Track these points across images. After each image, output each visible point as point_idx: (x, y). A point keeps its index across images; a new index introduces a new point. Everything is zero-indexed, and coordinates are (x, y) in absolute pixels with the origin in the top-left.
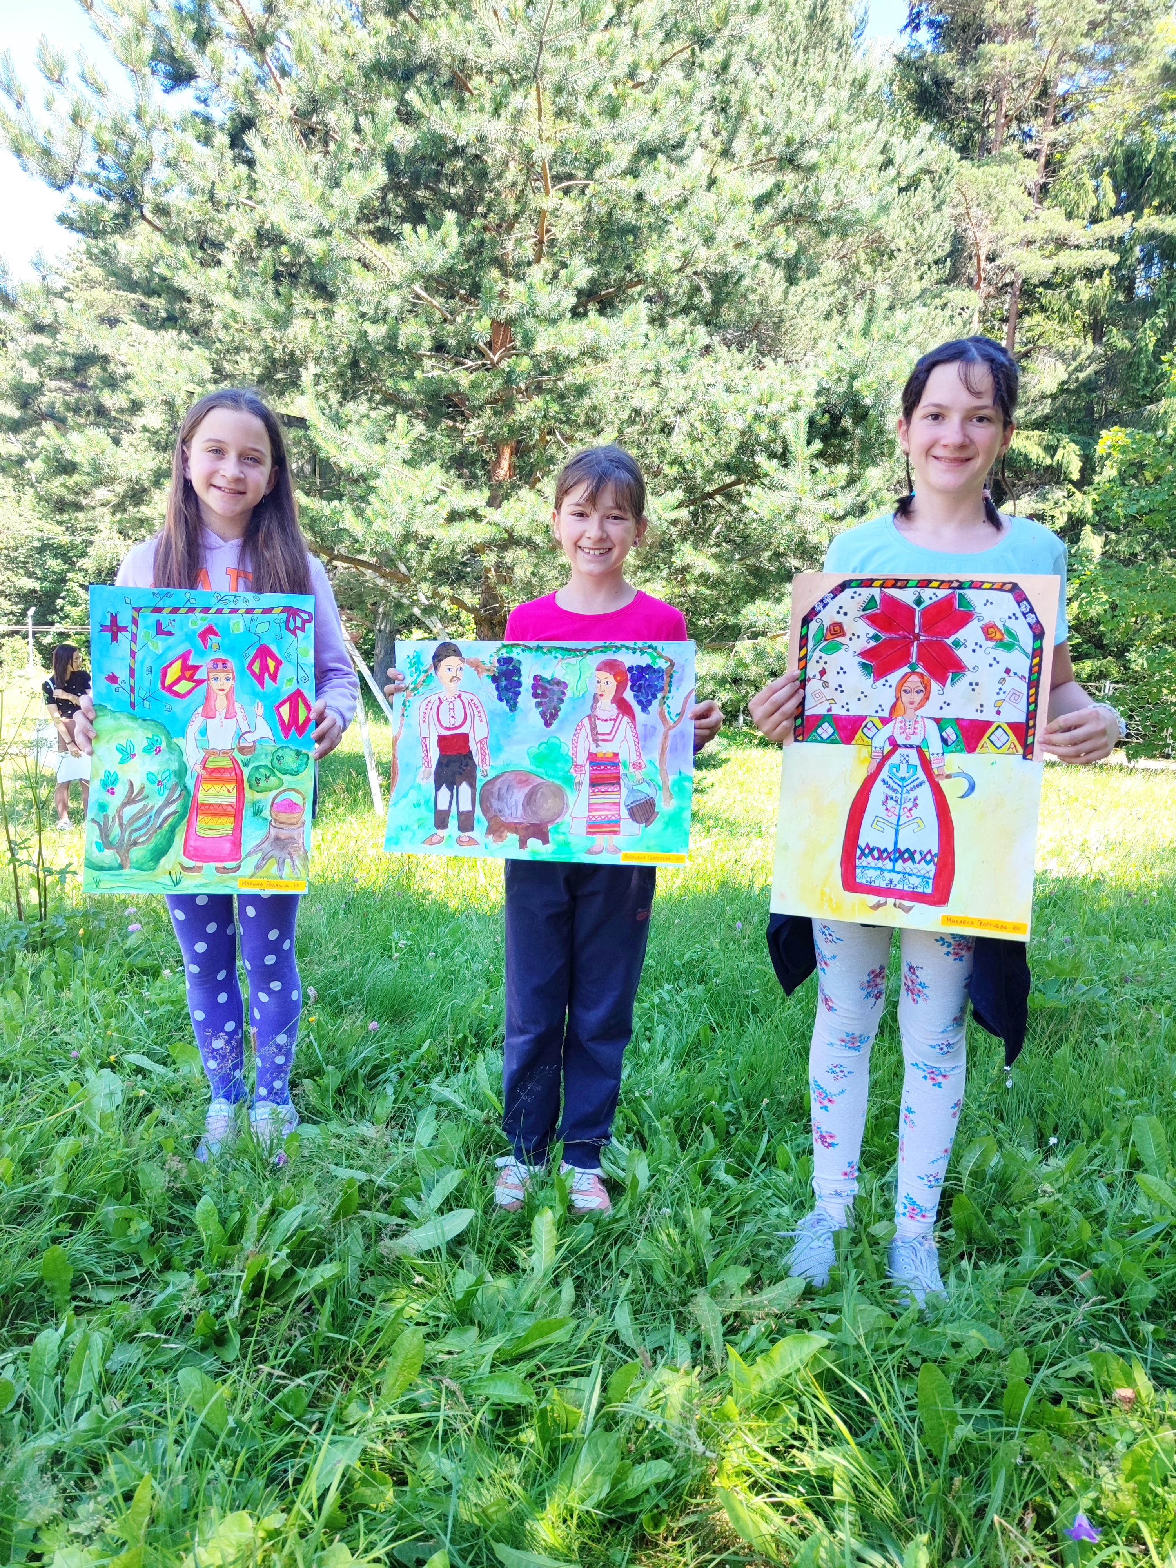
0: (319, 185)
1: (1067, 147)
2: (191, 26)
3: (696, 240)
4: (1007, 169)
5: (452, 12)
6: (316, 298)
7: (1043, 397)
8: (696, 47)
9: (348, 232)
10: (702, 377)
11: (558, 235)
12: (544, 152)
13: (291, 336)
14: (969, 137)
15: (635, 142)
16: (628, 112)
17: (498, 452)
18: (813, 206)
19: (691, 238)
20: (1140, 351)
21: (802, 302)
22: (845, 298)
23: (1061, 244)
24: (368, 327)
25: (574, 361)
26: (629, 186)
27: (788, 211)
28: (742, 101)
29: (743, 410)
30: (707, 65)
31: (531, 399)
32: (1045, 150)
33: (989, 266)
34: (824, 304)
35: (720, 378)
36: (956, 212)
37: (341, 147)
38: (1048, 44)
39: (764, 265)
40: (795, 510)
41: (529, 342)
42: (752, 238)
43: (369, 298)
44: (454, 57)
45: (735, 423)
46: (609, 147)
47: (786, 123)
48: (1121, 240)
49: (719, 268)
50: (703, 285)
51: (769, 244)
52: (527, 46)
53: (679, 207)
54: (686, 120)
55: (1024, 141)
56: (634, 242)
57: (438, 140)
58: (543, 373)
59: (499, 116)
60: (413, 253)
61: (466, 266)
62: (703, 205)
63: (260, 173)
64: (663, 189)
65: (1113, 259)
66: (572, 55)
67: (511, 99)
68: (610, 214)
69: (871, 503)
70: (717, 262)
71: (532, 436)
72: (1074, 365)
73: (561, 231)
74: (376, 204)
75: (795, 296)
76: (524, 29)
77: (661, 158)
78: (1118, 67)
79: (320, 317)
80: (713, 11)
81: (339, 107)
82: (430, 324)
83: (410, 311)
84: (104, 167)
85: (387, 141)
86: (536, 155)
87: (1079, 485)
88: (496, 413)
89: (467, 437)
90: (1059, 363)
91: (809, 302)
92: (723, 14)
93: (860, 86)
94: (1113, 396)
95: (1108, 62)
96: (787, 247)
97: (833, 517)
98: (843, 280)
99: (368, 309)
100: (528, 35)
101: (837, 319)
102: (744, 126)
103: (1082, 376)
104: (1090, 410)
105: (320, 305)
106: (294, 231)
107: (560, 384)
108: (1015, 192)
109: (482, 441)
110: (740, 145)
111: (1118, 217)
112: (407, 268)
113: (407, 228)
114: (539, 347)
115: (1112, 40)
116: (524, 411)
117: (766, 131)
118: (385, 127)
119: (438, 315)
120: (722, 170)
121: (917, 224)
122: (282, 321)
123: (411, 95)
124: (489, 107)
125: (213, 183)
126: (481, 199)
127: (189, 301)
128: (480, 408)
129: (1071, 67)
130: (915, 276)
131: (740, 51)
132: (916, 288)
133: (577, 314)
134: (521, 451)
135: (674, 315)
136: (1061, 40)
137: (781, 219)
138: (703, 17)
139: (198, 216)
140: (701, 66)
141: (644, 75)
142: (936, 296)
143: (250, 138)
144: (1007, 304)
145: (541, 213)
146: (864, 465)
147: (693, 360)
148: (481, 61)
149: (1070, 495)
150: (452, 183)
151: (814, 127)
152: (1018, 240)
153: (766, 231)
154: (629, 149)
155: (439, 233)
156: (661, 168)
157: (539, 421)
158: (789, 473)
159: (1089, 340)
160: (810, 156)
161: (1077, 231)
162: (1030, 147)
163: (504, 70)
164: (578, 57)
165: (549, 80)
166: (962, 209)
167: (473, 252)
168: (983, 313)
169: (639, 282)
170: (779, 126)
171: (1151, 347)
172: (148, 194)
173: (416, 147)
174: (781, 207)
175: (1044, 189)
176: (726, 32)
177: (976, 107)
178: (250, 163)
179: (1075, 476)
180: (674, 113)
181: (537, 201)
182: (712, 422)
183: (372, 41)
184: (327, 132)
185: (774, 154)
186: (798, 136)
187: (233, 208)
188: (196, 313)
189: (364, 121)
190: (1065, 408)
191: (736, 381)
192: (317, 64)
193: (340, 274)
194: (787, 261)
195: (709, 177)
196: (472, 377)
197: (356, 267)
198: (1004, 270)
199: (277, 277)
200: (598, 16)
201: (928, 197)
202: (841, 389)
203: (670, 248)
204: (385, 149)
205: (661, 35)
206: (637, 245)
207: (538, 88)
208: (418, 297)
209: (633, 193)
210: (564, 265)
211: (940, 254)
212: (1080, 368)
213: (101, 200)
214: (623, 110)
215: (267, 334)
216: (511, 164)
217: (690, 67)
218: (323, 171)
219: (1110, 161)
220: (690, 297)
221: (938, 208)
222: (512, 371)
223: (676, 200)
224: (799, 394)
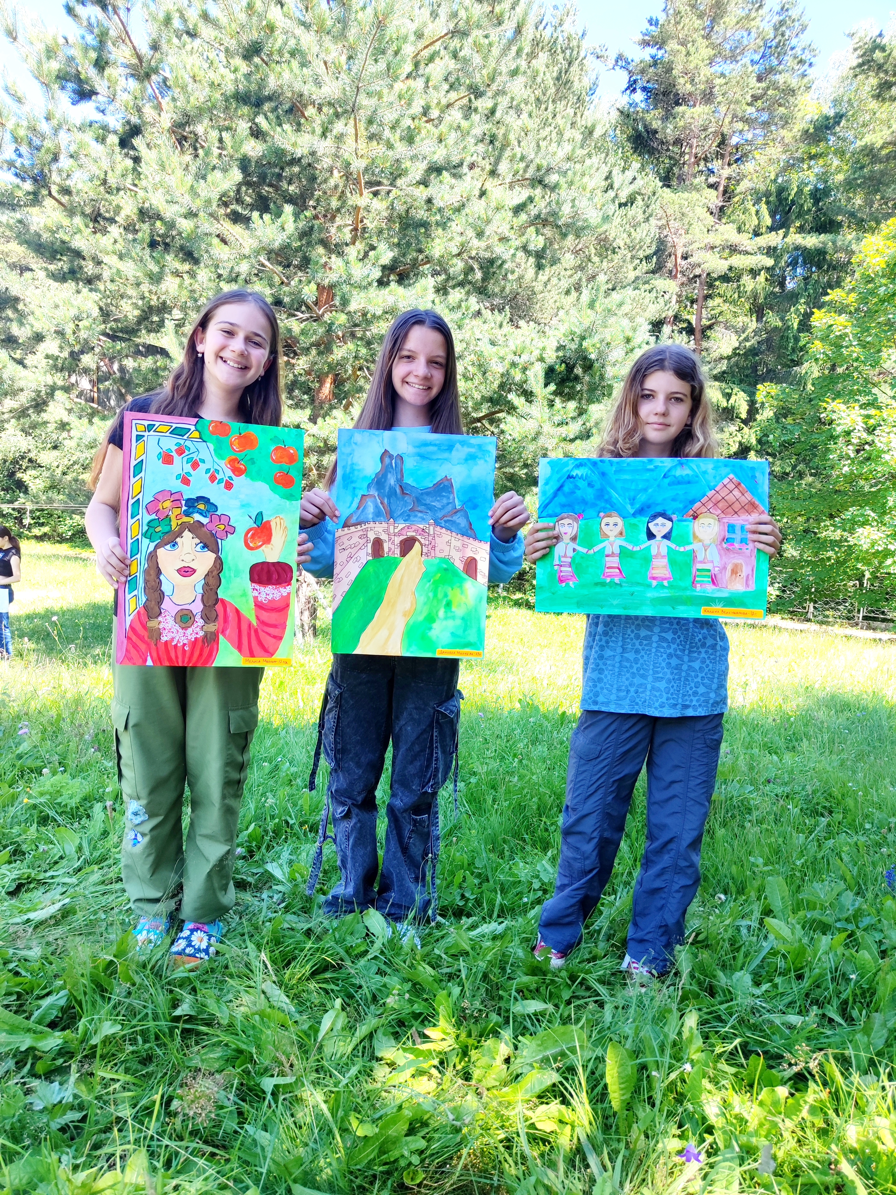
0: (189, 179)
1: (738, 182)
2: (93, 55)
3: (471, 233)
4: (695, 195)
5: (292, 60)
6: (184, 261)
7: (722, 358)
8: (472, 97)
9: (211, 215)
10: (473, 333)
11: (369, 225)
12: (358, 165)
13: (164, 290)
14: (669, 171)
15: (426, 162)
16: (422, 140)
17: (321, 382)
18: (554, 214)
19: (467, 232)
20: (788, 328)
21: (549, 280)
22: (580, 279)
23: (733, 249)
24: (223, 284)
25: (379, 317)
26: (422, 193)
27: (538, 217)
28: (505, 135)
29: (503, 359)
30: (480, 109)
31: (346, 343)
32: (723, 183)
33: (684, 262)
34: (565, 284)
35: (487, 335)
36: (660, 223)
37: (207, 154)
38: (723, 109)
39: (520, 254)
40: (538, 434)
41: (345, 302)
42: (511, 235)
43: (225, 264)
44: (293, 93)
45: (497, 368)
46: (406, 164)
47: (537, 153)
48: (775, 248)
49: (487, 255)
50: (476, 266)
51: (524, 239)
52: (348, 89)
53: (458, 210)
54: (465, 148)
55: (709, 175)
56: (425, 233)
57: (280, 153)
58: (356, 325)
59: (326, 137)
60: (259, 233)
61: (299, 244)
62: (476, 209)
63: (143, 168)
64: (447, 197)
65: (769, 262)
66: (380, 98)
67: (335, 125)
68: (407, 211)
69: (594, 430)
70: (485, 250)
71: (346, 371)
72: (743, 336)
73: (372, 222)
74: (232, 194)
75: (543, 277)
76: (345, 77)
77: (444, 173)
78: (773, 128)
79: (186, 276)
80: (485, 72)
81: (206, 122)
82: (271, 286)
83: (256, 275)
84: (20, 156)
85: (242, 151)
86: (353, 168)
87: (745, 422)
88: (320, 353)
89: (297, 370)
90: (733, 335)
91: (554, 281)
92: (491, 75)
93: (590, 132)
94: (770, 359)
95: (766, 124)
96: (537, 242)
97: (565, 440)
98: (579, 266)
99: (225, 273)
100: (348, 81)
101: (574, 294)
102: (508, 153)
103: (748, 344)
104: (755, 369)
105: (186, 267)
106: (169, 212)
107: (368, 333)
108: (702, 212)
109: (308, 373)
110: (503, 167)
111: (773, 233)
112: (255, 244)
113: (255, 215)
114: (353, 306)
115: (769, 109)
116: (339, 353)
117: (522, 158)
118: (241, 142)
119: (277, 280)
120: (490, 185)
121: (632, 230)
122: (156, 279)
123: (260, 120)
124: (319, 130)
125: (106, 173)
126: (312, 195)
127: (84, 259)
128: (308, 349)
129: (740, 125)
130: (631, 267)
131: (504, 102)
132: (632, 275)
133: (382, 283)
134: (338, 382)
135: (454, 287)
136: (732, 106)
137: (532, 224)
138: (478, 76)
139: (92, 195)
140: (476, 110)
141: (435, 113)
142: (645, 283)
143: (137, 141)
144: (696, 289)
145: (356, 208)
146: (590, 401)
147: (467, 321)
148: (314, 97)
149: (740, 430)
150: (290, 183)
151: (557, 158)
152: (703, 245)
153: (522, 230)
154: (422, 166)
155: (279, 220)
156: (445, 181)
157: (351, 360)
158: (533, 407)
159: (754, 319)
160: (553, 178)
161: (745, 241)
162: (712, 180)
163: (330, 104)
164: (385, 99)
165: (363, 115)
166: (663, 222)
167: (306, 234)
168: (679, 296)
169: (428, 262)
170: (532, 156)
171: (796, 326)
172: (55, 177)
173: (264, 156)
174: (533, 213)
175: (722, 209)
176: (494, 87)
177: (676, 149)
178: (137, 160)
179: (744, 416)
180: (456, 143)
181: (354, 200)
182: (480, 366)
183: (232, 76)
184: (197, 140)
185: (527, 176)
186: (545, 164)
187: (122, 193)
188: (89, 268)
189: (226, 135)
190: (737, 364)
191: (499, 337)
192: (189, 89)
193: (203, 246)
194: (537, 252)
195: (481, 189)
196: (302, 325)
197: (216, 241)
198: (694, 266)
199: (153, 244)
200: (399, 72)
201: (641, 212)
202: (574, 346)
203: (451, 239)
204: (240, 156)
205: (446, 87)
206: (428, 236)
207: (355, 119)
208: (263, 265)
209: (424, 198)
210: (373, 248)
211: (649, 252)
212: (747, 339)
213: (18, 181)
214: (417, 139)
215: (145, 288)
216: (335, 172)
217: (469, 110)
218: (193, 169)
219: (767, 194)
220: (466, 274)
221: (647, 220)
222: (332, 323)
223: (456, 205)
224: (544, 349)
